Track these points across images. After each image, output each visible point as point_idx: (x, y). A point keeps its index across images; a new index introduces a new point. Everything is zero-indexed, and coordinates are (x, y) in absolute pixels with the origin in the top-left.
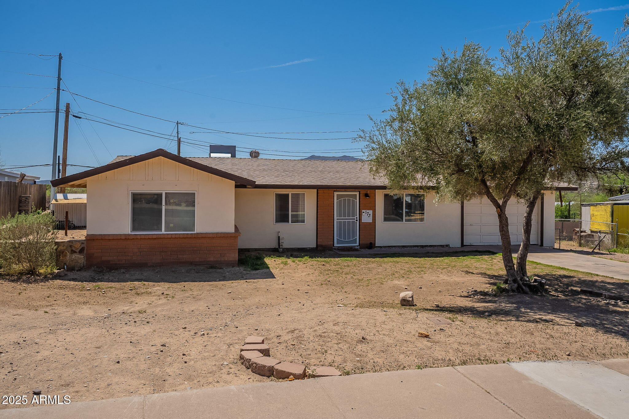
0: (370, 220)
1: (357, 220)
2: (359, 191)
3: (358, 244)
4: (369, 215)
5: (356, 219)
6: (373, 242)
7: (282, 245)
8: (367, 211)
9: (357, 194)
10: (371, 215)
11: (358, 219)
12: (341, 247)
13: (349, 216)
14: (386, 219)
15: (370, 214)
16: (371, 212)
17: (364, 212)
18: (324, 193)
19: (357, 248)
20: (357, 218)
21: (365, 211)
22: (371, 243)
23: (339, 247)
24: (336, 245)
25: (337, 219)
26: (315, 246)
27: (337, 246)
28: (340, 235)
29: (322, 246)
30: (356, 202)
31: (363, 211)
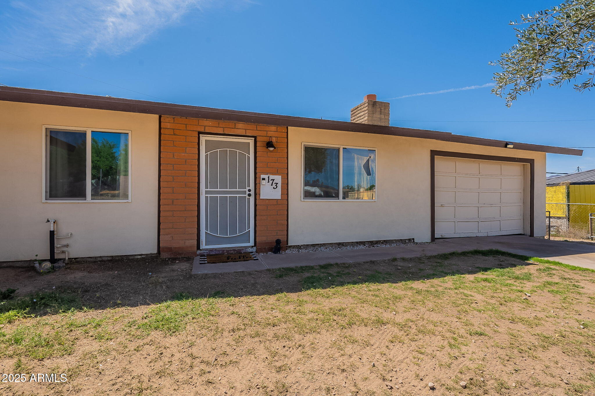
0: (277, 194)
1: (249, 195)
2: (255, 137)
3: (252, 243)
4: (274, 185)
5: (248, 193)
6: (283, 238)
7: (63, 252)
8: (272, 177)
9: (251, 141)
10: (279, 185)
11: (252, 193)
12: (216, 250)
13: (233, 186)
14: (308, 195)
15: (277, 184)
16: (278, 179)
17: (264, 179)
18: (175, 134)
19: (250, 250)
20: (249, 190)
21: (266, 177)
22: (278, 242)
23: (211, 250)
24: (203, 246)
25: (207, 192)
26: (155, 251)
27: (207, 250)
28: (212, 225)
29: (169, 250)
30: (249, 158)
31: (262, 176)
